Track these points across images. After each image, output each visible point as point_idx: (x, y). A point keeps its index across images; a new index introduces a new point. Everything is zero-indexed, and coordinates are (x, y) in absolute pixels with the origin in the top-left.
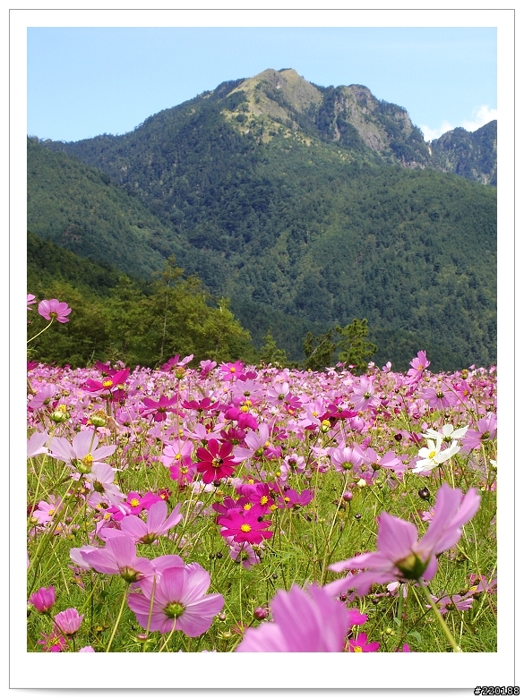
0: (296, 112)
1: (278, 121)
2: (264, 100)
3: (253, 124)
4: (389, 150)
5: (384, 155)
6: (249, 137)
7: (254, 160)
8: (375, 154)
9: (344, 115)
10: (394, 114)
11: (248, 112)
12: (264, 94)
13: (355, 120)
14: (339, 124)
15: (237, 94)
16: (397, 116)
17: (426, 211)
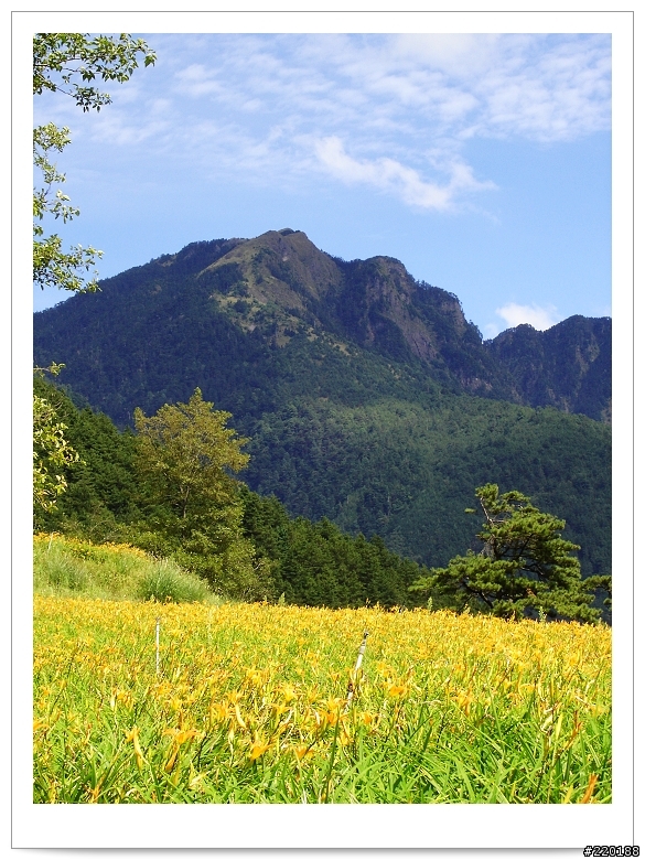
0: (312, 299)
1: (294, 313)
2: (270, 279)
3: (259, 318)
4: (441, 361)
5: (436, 365)
6: (256, 335)
7: (271, 374)
8: (424, 365)
9: (381, 304)
10: (439, 304)
11: (247, 296)
12: (268, 271)
13: (396, 314)
14: (374, 319)
15: (226, 268)
16: (445, 307)
17: (569, 478)
